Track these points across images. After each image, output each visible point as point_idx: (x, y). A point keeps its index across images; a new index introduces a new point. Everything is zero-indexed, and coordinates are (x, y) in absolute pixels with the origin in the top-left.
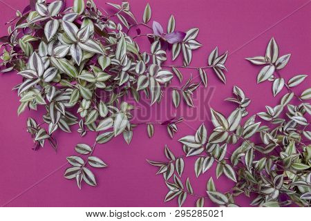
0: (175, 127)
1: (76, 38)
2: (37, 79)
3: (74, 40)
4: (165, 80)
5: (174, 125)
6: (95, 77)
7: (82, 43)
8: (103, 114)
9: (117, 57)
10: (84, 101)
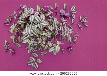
0: (72, 49)
1: (40, 21)
2: (28, 35)
3: (39, 22)
4: (71, 32)
5: (71, 48)
6: (48, 34)
7: (42, 22)
8: (50, 46)
9: (54, 26)
10: (43, 42)
